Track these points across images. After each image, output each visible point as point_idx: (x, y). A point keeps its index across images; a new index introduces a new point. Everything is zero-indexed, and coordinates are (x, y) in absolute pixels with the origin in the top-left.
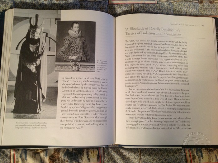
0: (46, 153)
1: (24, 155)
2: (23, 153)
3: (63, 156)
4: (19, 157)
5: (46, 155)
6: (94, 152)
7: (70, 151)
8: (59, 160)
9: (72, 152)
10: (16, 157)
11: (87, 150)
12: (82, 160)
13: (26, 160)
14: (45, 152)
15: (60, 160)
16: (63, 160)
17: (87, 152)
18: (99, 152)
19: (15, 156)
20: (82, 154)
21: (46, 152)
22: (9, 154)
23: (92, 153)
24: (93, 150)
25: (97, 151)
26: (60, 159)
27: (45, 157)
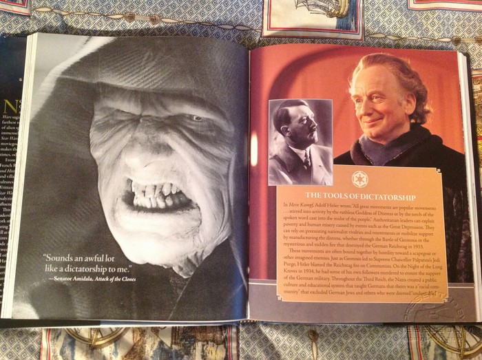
0: (116, 349)
1: (68, 352)
2: (67, 345)
3: (151, 357)
4: (59, 354)
5: (116, 353)
6: (218, 351)
7: (166, 347)
9: (171, 348)
10: (52, 354)
11: (203, 346)
14: (113, 345)
17: (203, 351)
18: (227, 351)
19: (51, 351)
20: (191, 355)
21: (115, 346)
22: (36, 346)
23: (214, 354)
24: (216, 346)
25: (225, 350)
27: (113, 356)
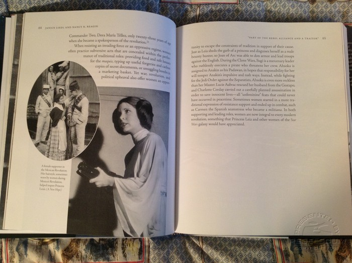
8: (77, 256)
12: (114, 256)
13: (25, 256)
15: (80, 257)
16: (85, 257)
26: (80, 254)
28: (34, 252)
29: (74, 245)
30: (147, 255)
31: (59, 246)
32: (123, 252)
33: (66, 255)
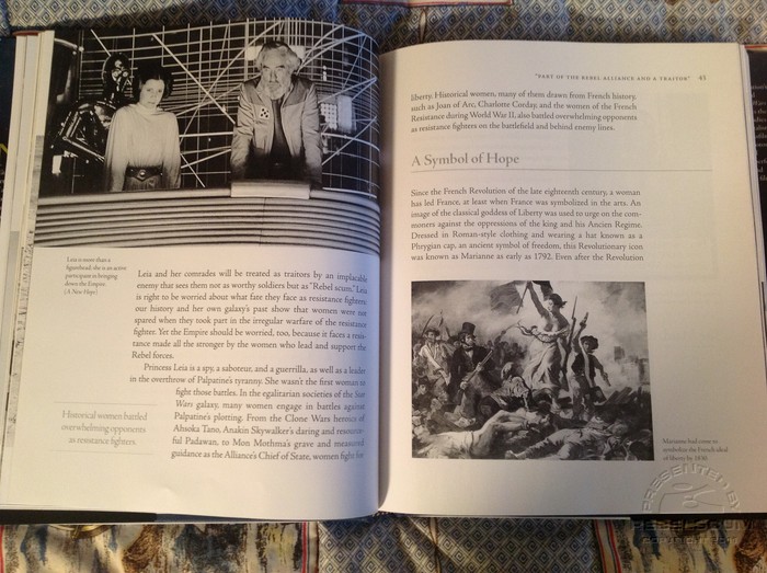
2: (34, 536)
3: (173, 549)
4: (18, 550)
5: (113, 545)
6: (285, 535)
7: (197, 532)
8: (157, 565)
9: (205, 533)
10: (5, 551)
11: (259, 529)
12: (239, 563)
13: (41, 562)
14: (108, 533)
15: (163, 564)
16: (174, 565)
17: (259, 536)
19: (4, 545)
20: (239, 543)
21: (113, 534)
23: (278, 539)
24: (280, 527)
25: (296, 532)
26: (163, 559)
27: (109, 550)
28: (62, 554)
29: (150, 537)
30: (312, 560)
31: (117, 541)
32: (260, 554)
33: (132, 561)
